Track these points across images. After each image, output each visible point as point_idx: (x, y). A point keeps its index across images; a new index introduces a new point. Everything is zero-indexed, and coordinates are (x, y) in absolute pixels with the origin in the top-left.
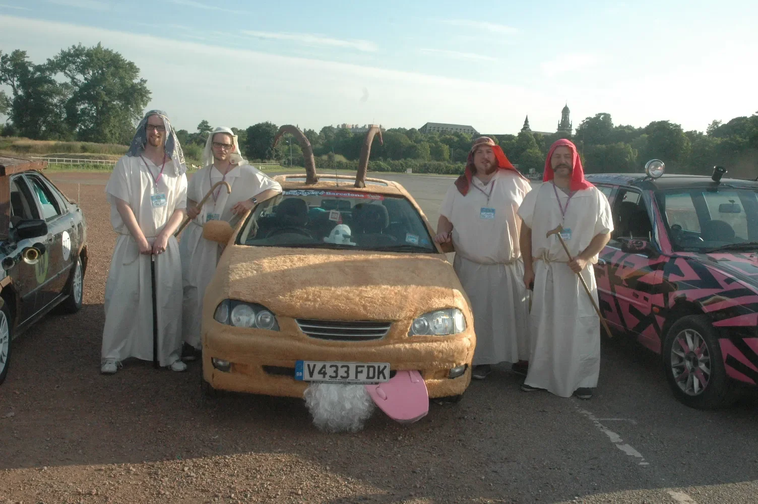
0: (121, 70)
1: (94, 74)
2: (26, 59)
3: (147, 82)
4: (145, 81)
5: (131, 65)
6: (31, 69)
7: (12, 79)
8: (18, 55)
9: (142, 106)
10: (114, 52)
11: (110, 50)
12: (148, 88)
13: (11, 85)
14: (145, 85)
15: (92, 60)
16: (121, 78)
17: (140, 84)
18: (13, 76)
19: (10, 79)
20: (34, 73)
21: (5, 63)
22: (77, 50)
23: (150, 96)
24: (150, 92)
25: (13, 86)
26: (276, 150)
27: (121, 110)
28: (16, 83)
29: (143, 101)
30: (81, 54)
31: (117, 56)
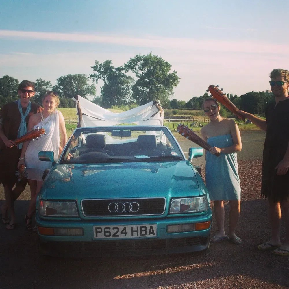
0: (163, 67)
1: (148, 70)
2: (111, 65)
3: (177, 73)
4: (176, 72)
5: (167, 63)
6: (114, 70)
7: (104, 76)
8: (107, 63)
9: (174, 87)
10: (159, 57)
11: (156, 56)
12: (178, 76)
13: (103, 79)
14: (176, 74)
15: (148, 62)
16: (163, 72)
17: (173, 74)
18: (105, 75)
19: (102, 76)
20: (116, 72)
21: (101, 68)
22: (138, 57)
23: (179, 80)
24: (179, 78)
25: (104, 80)
26: (259, 108)
27: (164, 89)
28: (106, 79)
29: (175, 84)
30: (141, 60)
31: (160, 59)
